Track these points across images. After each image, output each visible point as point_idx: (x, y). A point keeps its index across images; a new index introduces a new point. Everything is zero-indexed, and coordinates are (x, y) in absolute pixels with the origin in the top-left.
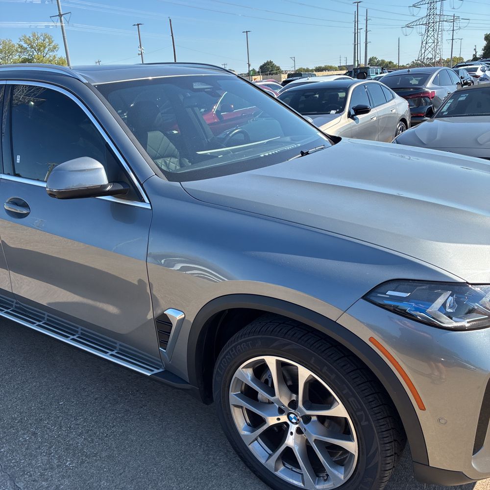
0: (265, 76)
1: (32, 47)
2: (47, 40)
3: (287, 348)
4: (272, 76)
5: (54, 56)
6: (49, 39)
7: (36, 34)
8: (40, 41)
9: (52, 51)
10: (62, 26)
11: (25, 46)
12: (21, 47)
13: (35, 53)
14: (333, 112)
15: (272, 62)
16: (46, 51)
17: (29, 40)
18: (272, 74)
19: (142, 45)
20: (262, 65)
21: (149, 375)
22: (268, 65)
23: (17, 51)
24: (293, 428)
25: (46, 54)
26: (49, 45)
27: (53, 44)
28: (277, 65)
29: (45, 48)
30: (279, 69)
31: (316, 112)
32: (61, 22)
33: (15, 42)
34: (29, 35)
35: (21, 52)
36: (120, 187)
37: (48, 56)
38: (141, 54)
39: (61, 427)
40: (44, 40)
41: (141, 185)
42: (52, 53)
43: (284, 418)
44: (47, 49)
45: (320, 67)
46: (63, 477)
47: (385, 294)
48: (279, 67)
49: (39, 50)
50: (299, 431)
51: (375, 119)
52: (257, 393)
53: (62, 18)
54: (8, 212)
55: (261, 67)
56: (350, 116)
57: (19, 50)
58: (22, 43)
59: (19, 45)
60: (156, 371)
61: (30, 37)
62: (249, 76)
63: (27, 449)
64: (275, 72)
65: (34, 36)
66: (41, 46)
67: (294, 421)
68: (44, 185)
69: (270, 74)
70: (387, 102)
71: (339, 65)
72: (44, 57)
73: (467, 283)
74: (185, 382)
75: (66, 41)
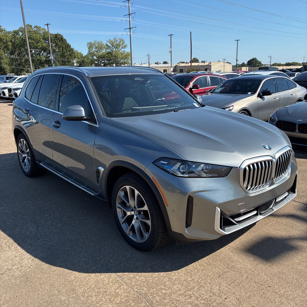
0: (250, 68)
1: (113, 46)
2: (122, 42)
3: (131, 182)
4: (255, 67)
5: (124, 51)
6: (123, 41)
7: (116, 38)
8: (118, 42)
9: (124, 48)
10: (130, 35)
11: (109, 45)
12: (107, 45)
13: (114, 49)
14: (249, 93)
15: (256, 59)
16: (120, 48)
17: (112, 41)
18: (255, 66)
19: (172, 47)
20: (249, 60)
21: (93, 195)
22: (254, 60)
23: (105, 47)
24: (135, 217)
25: (120, 50)
26: (122, 45)
27: (125, 44)
28: (260, 61)
29: (120, 46)
30: (260, 63)
31: (241, 93)
32: (130, 32)
33: (104, 43)
34: (112, 39)
35: (106, 48)
36: (89, 118)
37: (121, 51)
38: (171, 52)
39: (61, 214)
40: (120, 42)
41: (97, 117)
42: (123, 49)
43: (133, 213)
44: (121, 47)
45: (288, 63)
46: (55, 229)
47: (160, 162)
48: (261, 62)
49: (116, 47)
50: (137, 218)
51: (277, 98)
52: (126, 203)
53: (131, 30)
54: (54, 125)
55: (249, 62)
56: (259, 96)
57: (106, 47)
58: (108, 43)
59: (106, 44)
60: (96, 194)
61: (112, 40)
62: (236, 67)
63: (46, 219)
64: (257, 65)
65: (115, 39)
66: (118, 45)
67: (136, 214)
68: (62, 114)
69: (253, 66)
70: (289, 89)
71: (303, 62)
72: (119, 51)
73: (187, 160)
74: (105, 199)
75: (132, 42)
